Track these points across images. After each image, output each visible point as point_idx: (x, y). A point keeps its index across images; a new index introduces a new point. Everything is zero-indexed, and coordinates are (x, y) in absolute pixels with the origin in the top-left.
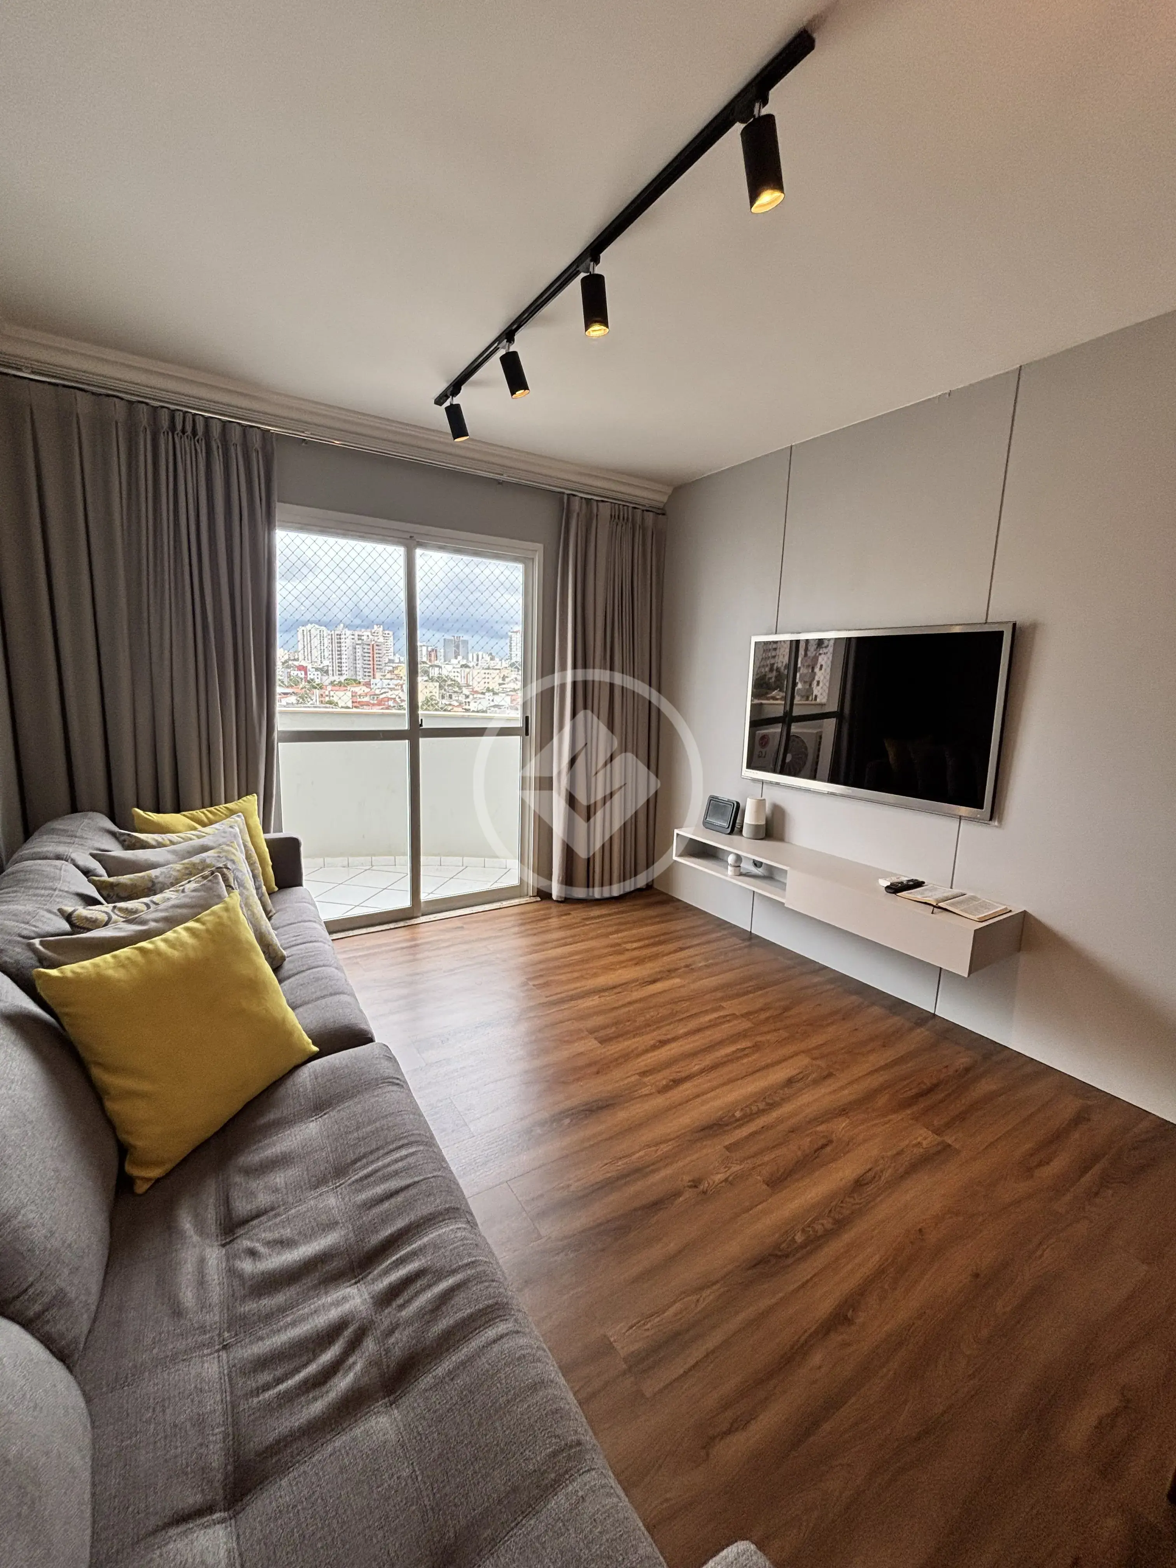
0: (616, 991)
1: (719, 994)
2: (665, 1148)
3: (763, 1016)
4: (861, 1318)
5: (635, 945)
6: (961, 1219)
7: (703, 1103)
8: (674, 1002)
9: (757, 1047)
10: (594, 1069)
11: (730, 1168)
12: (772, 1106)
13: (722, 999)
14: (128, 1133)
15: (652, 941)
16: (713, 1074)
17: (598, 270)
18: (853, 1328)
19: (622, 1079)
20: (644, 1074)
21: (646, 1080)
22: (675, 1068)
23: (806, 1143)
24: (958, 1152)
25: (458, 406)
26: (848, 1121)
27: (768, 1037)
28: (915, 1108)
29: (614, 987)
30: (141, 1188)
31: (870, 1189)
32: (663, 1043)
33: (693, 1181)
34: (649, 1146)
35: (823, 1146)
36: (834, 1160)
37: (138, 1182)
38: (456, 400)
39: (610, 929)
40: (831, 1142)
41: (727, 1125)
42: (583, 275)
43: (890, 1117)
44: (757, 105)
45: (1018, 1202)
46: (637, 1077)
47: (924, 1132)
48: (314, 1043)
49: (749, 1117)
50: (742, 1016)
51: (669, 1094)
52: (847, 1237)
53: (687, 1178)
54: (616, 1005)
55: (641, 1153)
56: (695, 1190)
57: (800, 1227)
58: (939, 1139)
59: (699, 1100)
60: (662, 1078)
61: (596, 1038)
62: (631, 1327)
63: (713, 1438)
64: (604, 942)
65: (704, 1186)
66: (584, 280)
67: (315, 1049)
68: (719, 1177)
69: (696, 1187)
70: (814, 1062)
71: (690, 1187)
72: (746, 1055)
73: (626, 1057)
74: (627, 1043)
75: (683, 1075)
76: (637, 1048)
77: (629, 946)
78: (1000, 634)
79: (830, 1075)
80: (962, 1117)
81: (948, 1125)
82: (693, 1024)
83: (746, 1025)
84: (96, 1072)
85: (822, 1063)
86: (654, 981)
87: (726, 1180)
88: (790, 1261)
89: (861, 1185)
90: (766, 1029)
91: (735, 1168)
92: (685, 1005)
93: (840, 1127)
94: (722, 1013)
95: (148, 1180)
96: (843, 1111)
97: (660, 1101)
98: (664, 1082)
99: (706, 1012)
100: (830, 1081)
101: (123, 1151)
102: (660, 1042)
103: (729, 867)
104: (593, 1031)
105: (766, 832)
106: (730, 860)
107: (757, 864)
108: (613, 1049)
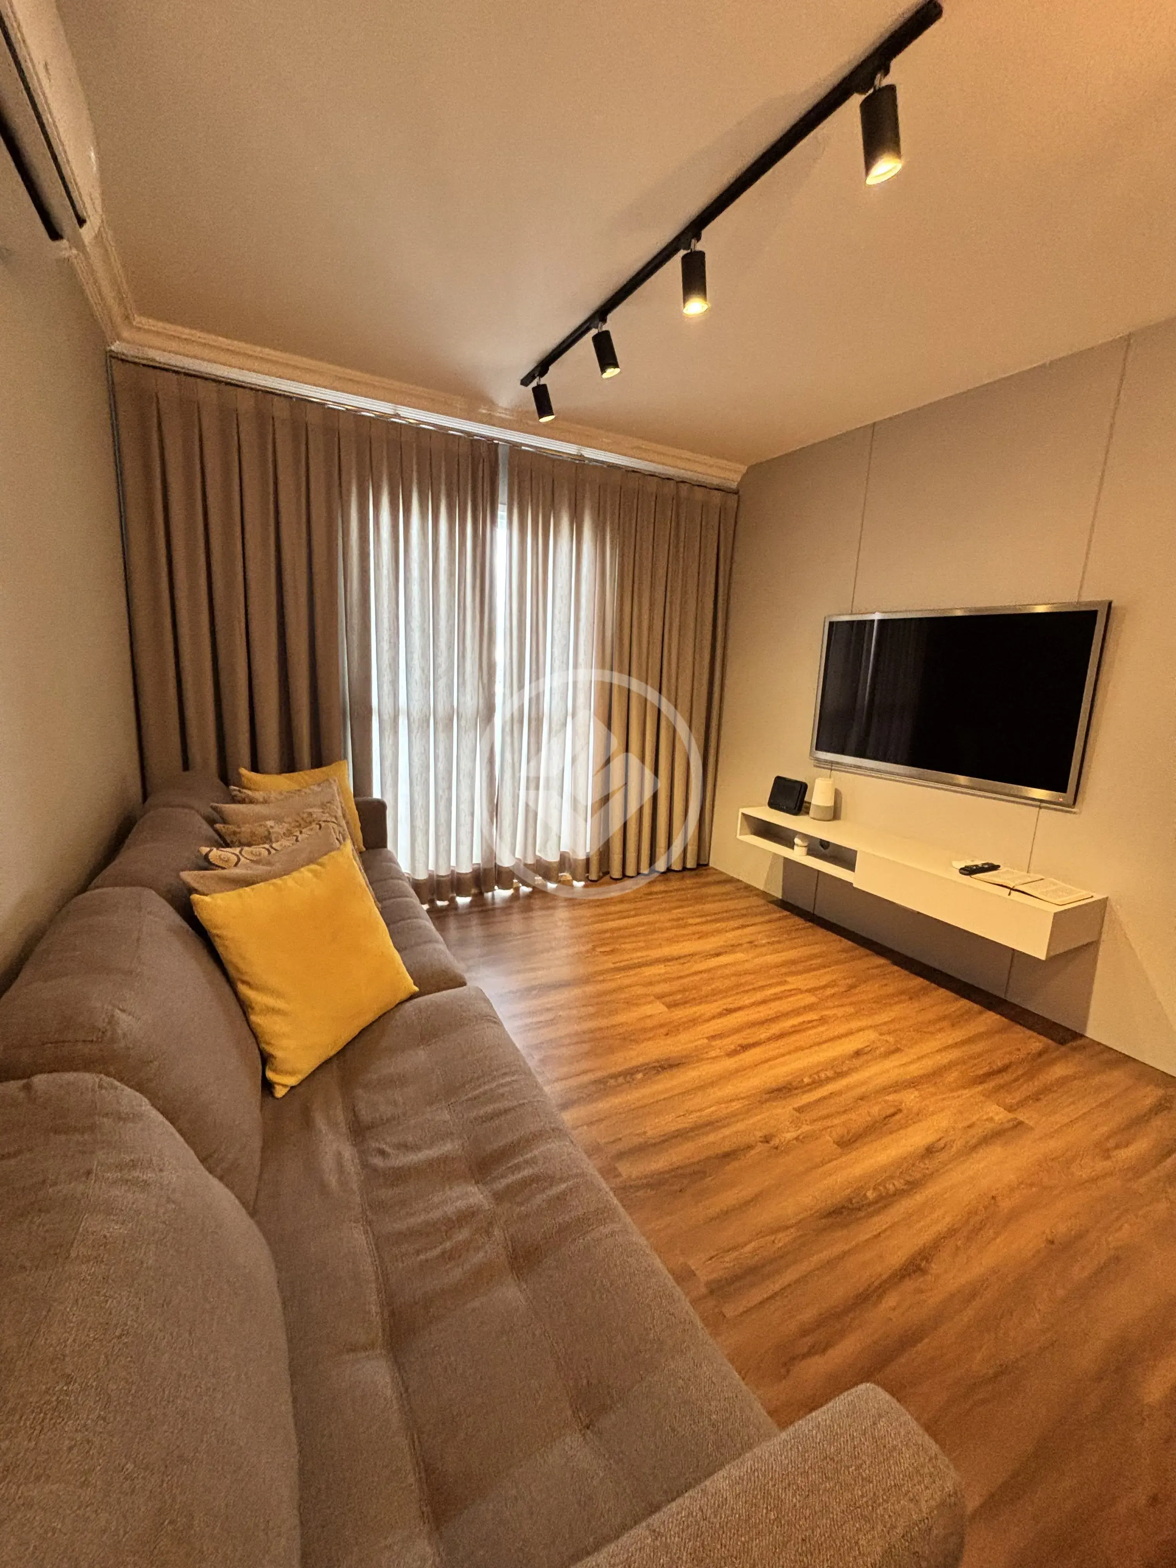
0: (682, 961)
1: (784, 970)
2: (736, 1105)
3: (829, 991)
4: (935, 1268)
5: (698, 920)
6: (1034, 1189)
7: (771, 1068)
8: (738, 974)
9: (823, 1020)
10: (664, 1031)
11: (800, 1127)
12: (840, 1075)
13: (786, 974)
14: (269, 1044)
15: (713, 917)
16: (781, 1043)
17: (699, 246)
18: (929, 1278)
19: (691, 1042)
20: (713, 1037)
21: (713, 1043)
22: (744, 1034)
23: (875, 1110)
24: (1032, 1129)
25: (545, 386)
26: (916, 1093)
27: (835, 1011)
28: (986, 1086)
29: (680, 958)
30: (280, 1092)
31: (943, 1156)
32: (729, 1011)
33: (765, 1137)
34: (720, 1103)
35: (894, 1114)
36: (901, 1128)
37: (278, 1087)
38: (543, 381)
39: (673, 905)
40: (900, 1111)
41: (796, 1089)
42: (682, 253)
43: (959, 1093)
44: (879, 76)
45: (1094, 1180)
46: (706, 1041)
47: (995, 1107)
48: (415, 984)
49: (817, 1083)
50: (806, 991)
51: (737, 1058)
52: (919, 1198)
53: (759, 1134)
54: (682, 974)
55: (713, 1109)
56: (766, 1145)
57: (872, 1185)
58: (1011, 1116)
59: (767, 1065)
60: (731, 1042)
61: (663, 1003)
62: (711, 1259)
63: (793, 1359)
64: (666, 916)
65: (775, 1142)
66: (684, 258)
67: (416, 989)
68: (789, 1136)
69: (767, 1142)
70: (882, 1038)
71: (761, 1142)
72: (813, 1027)
73: (694, 1022)
74: (695, 1009)
75: (751, 1041)
76: (704, 1014)
77: (691, 921)
78: (1095, 613)
79: (897, 1050)
80: (1036, 1097)
81: (1022, 1104)
82: (759, 996)
83: (810, 999)
84: (242, 989)
85: (891, 1039)
86: (718, 955)
87: (797, 1139)
88: (862, 1214)
89: (931, 1153)
90: (830, 1004)
91: (806, 1128)
92: (749, 978)
93: (910, 1098)
94: (787, 987)
95: (284, 1086)
96: (913, 1083)
97: (727, 1064)
98: (733, 1047)
99: (770, 986)
100: (897, 1055)
101: (266, 1059)
102: (726, 1010)
103: (795, 847)
104: (659, 997)
105: (835, 813)
106: (797, 841)
107: (824, 844)
108: (680, 1014)
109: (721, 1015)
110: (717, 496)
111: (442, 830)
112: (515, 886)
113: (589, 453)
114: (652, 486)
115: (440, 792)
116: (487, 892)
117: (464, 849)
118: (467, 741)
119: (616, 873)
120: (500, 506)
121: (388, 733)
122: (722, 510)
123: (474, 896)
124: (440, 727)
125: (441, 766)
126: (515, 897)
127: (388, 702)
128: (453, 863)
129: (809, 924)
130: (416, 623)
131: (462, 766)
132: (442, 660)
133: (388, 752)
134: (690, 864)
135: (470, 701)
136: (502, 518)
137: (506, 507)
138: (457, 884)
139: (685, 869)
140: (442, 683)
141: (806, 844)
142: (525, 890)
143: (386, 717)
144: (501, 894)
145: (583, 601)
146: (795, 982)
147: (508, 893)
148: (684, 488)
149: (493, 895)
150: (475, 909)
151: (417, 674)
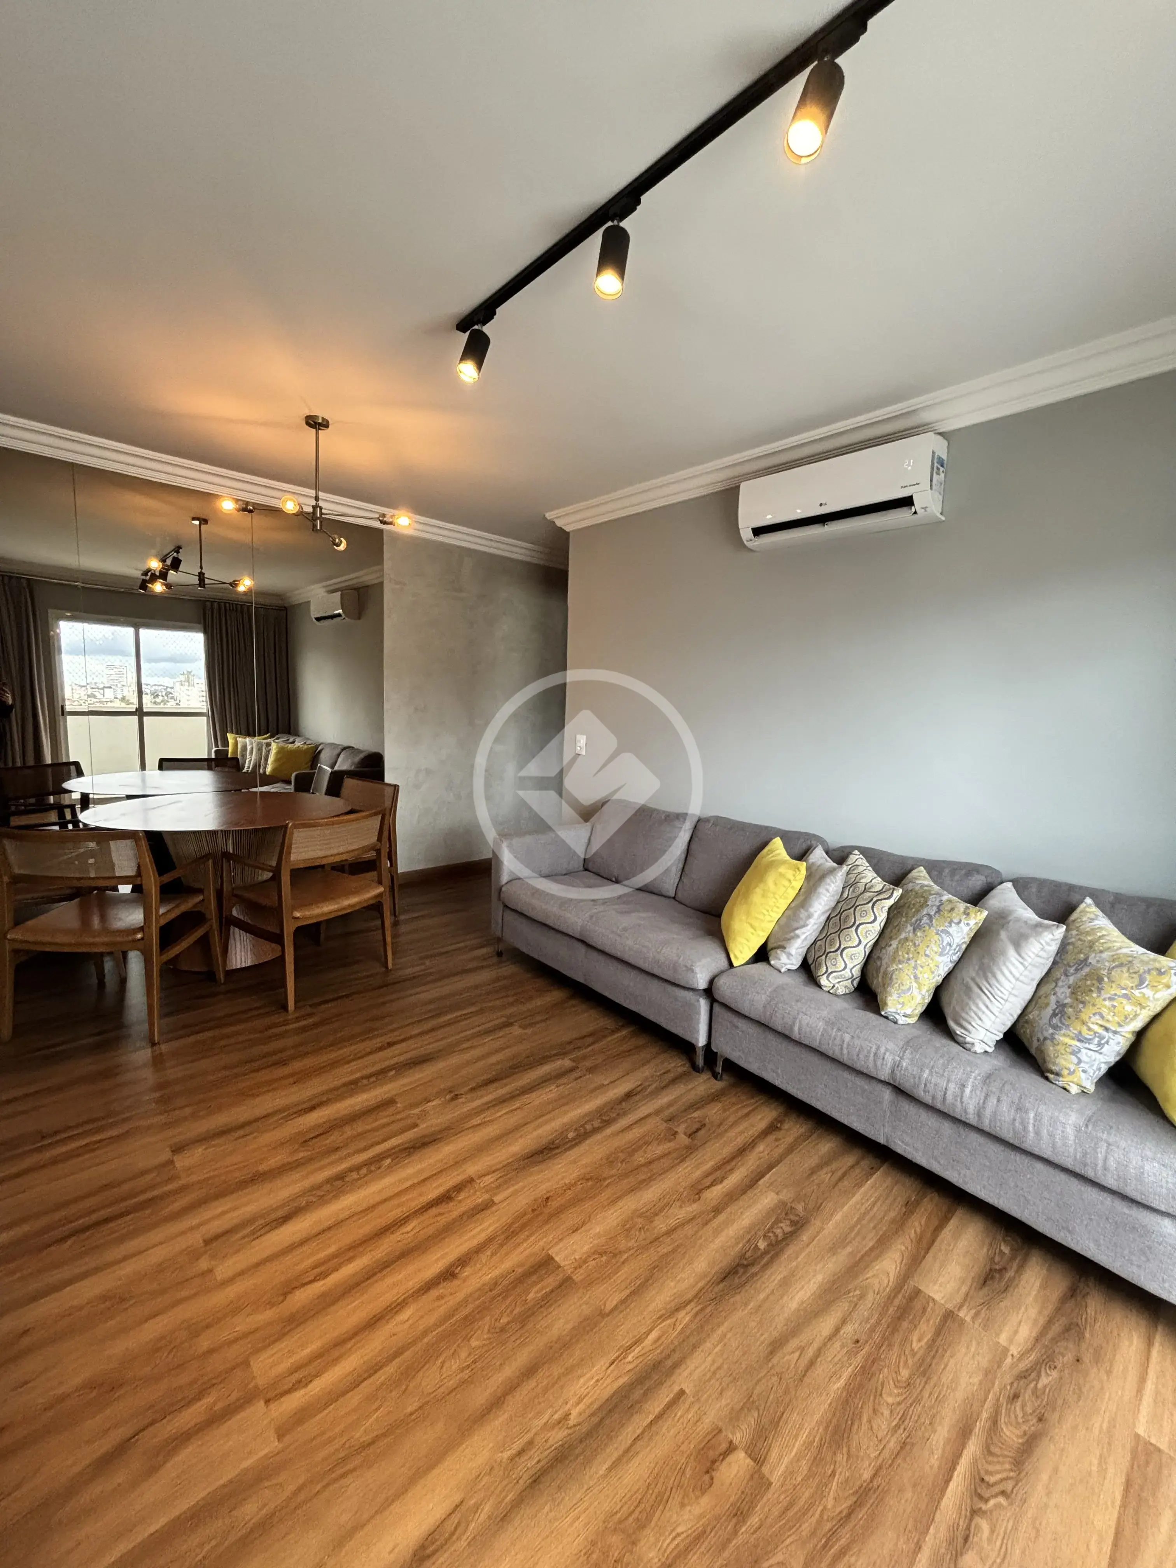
2: (476, 1121)
10: (554, 1204)
19: (516, 1192)
33: (455, 1100)
34: (492, 1121)
51: (458, 1179)
53: (462, 1100)
56: (458, 1093)
65: (449, 1096)
68: (434, 1103)
69: (455, 1096)
71: (461, 1095)
74: (507, 1265)
87: (429, 1101)
97: (471, 1169)
109: (463, 1261)
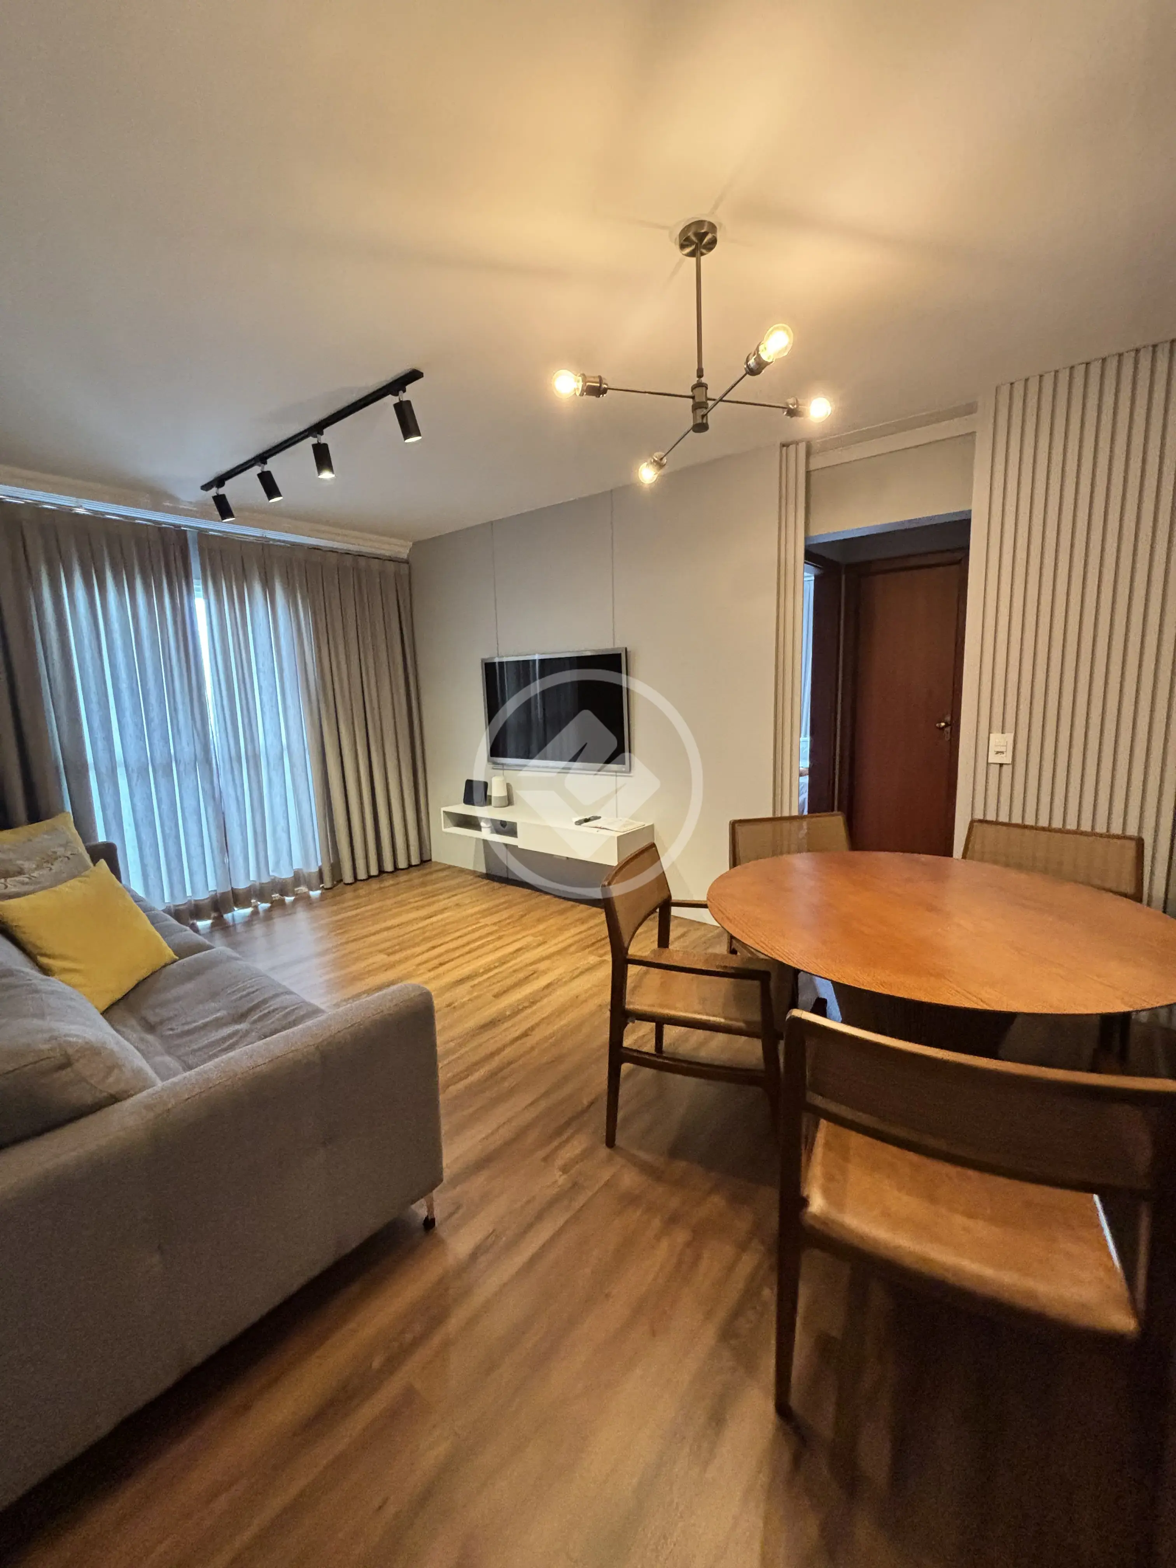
0: (402, 926)
1: (477, 916)
3: (507, 921)
5: (418, 899)
8: (444, 925)
9: (500, 938)
10: (384, 968)
12: (504, 963)
16: (468, 956)
17: (323, 439)
20: (419, 964)
21: (420, 967)
22: (443, 957)
23: (521, 975)
25: (223, 495)
26: (548, 962)
27: (508, 932)
29: (401, 924)
31: (556, 985)
32: (434, 948)
35: (532, 974)
36: (533, 980)
38: (222, 491)
40: (536, 972)
44: (401, 392)
46: (414, 967)
48: (174, 953)
49: (488, 971)
50: (491, 924)
54: (401, 934)
60: (432, 964)
61: (385, 954)
66: (313, 441)
67: (176, 957)
72: (491, 943)
73: (407, 959)
75: (447, 960)
76: (414, 953)
77: (412, 900)
78: (620, 655)
79: (543, 943)
82: (458, 934)
83: (495, 928)
88: (500, 1022)
89: (548, 987)
90: (506, 928)
92: (452, 925)
96: (547, 957)
99: (467, 926)
100: (545, 945)
103: (482, 829)
104: (380, 951)
105: (509, 800)
106: (483, 824)
107: (503, 824)
108: (397, 957)
109: (428, 950)
110: (391, 567)
111: (174, 864)
112: (253, 905)
113: (272, 535)
114: (333, 559)
115: (167, 831)
116: (227, 912)
117: (199, 878)
118: (188, 783)
119: (348, 877)
120: (195, 581)
121: (107, 785)
122: (397, 575)
123: (214, 918)
124: (160, 773)
125: (165, 807)
126: (256, 913)
127: (103, 755)
128: (189, 893)
129: (504, 885)
130: (124, 686)
131: (186, 805)
132: (155, 714)
133: (109, 800)
134: (415, 861)
135: (187, 749)
136: (198, 590)
137: (200, 581)
138: (196, 911)
139: (410, 866)
140: (157, 736)
141: (489, 825)
142: (263, 906)
143: (103, 770)
144: (240, 913)
145: (284, 653)
146: (483, 921)
147: (249, 910)
148: (362, 562)
149: (233, 916)
150: (216, 928)
151: (130, 729)
